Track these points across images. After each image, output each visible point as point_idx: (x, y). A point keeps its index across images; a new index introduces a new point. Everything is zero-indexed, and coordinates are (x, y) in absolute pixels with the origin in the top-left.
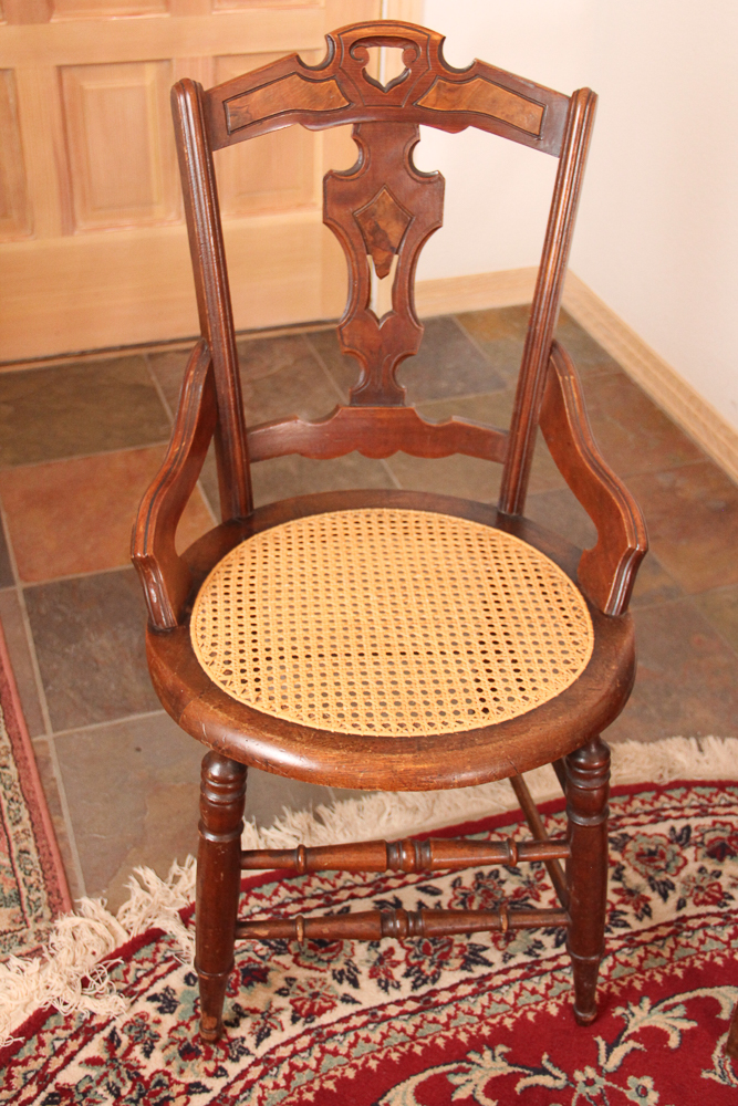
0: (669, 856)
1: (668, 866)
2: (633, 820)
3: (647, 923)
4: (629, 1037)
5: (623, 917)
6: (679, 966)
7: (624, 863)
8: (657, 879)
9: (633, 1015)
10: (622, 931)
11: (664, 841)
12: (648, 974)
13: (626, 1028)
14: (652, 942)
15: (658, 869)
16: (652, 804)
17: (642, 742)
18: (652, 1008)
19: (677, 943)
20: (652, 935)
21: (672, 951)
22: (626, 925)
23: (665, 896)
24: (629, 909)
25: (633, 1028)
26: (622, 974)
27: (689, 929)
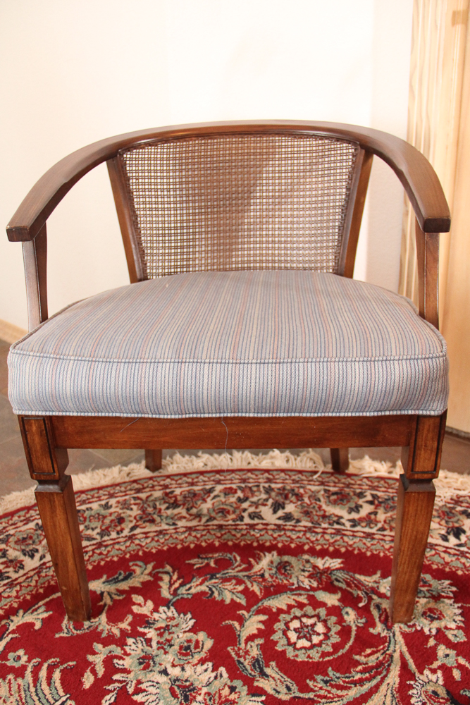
0: (35, 537)
1: (34, 542)
2: (14, 527)
3: (21, 572)
4: (10, 633)
5: (6, 575)
6: (41, 588)
7: (8, 548)
8: (27, 549)
9: (12, 621)
10: (6, 582)
11: (32, 531)
12: (22, 598)
13: (8, 629)
14: (24, 581)
15: (28, 545)
16: (25, 516)
17: (20, 491)
18: (24, 614)
19: (39, 577)
20: (25, 577)
21: (37, 581)
22: (8, 577)
23: (32, 556)
24: (11, 569)
25: (12, 627)
26: (5, 603)
27: (47, 568)
